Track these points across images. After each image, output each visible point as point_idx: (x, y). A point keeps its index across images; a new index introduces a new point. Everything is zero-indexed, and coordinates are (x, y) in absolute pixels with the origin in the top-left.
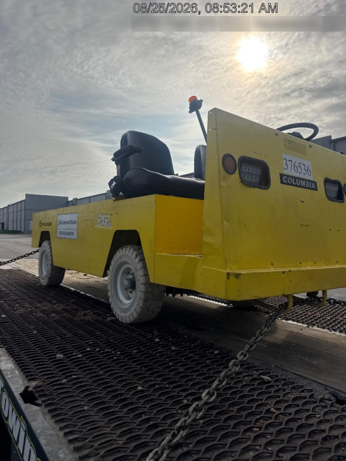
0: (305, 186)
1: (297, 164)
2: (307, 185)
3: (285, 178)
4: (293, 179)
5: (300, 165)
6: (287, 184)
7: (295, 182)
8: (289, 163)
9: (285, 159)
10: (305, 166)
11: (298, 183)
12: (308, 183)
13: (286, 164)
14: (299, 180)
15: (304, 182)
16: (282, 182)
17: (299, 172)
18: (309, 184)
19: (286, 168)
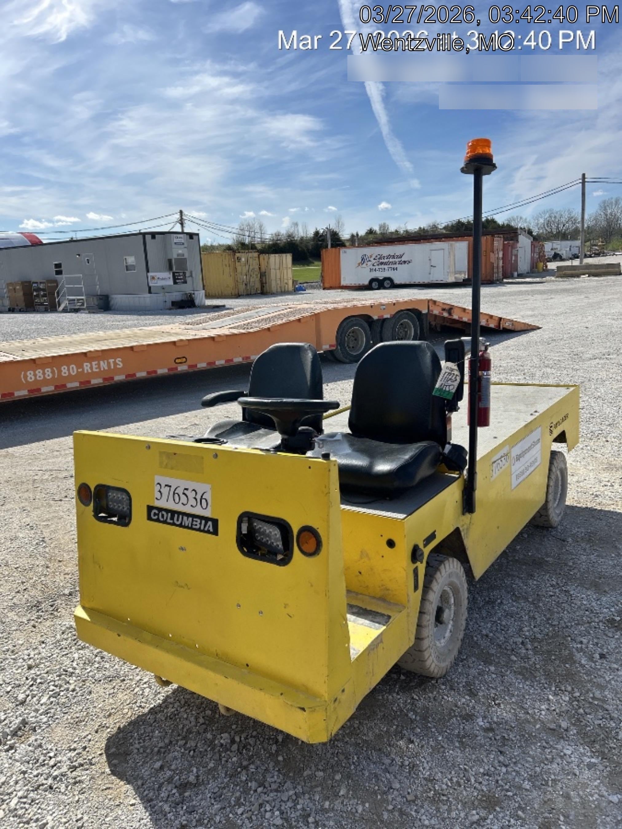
0: (190, 525)
1: (180, 491)
2: (196, 525)
3: (155, 513)
4: (169, 514)
5: (185, 492)
6: (158, 520)
7: (172, 518)
8: (165, 490)
9: (158, 484)
10: (196, 493)
11: (178, 520)
12: (196, 521)
13: (160, 491)
14: (181, 516)
15: (190, 519)
16: (149, 518)
17: (183, 504)
18: (201, 523)
19: (159, 498)
